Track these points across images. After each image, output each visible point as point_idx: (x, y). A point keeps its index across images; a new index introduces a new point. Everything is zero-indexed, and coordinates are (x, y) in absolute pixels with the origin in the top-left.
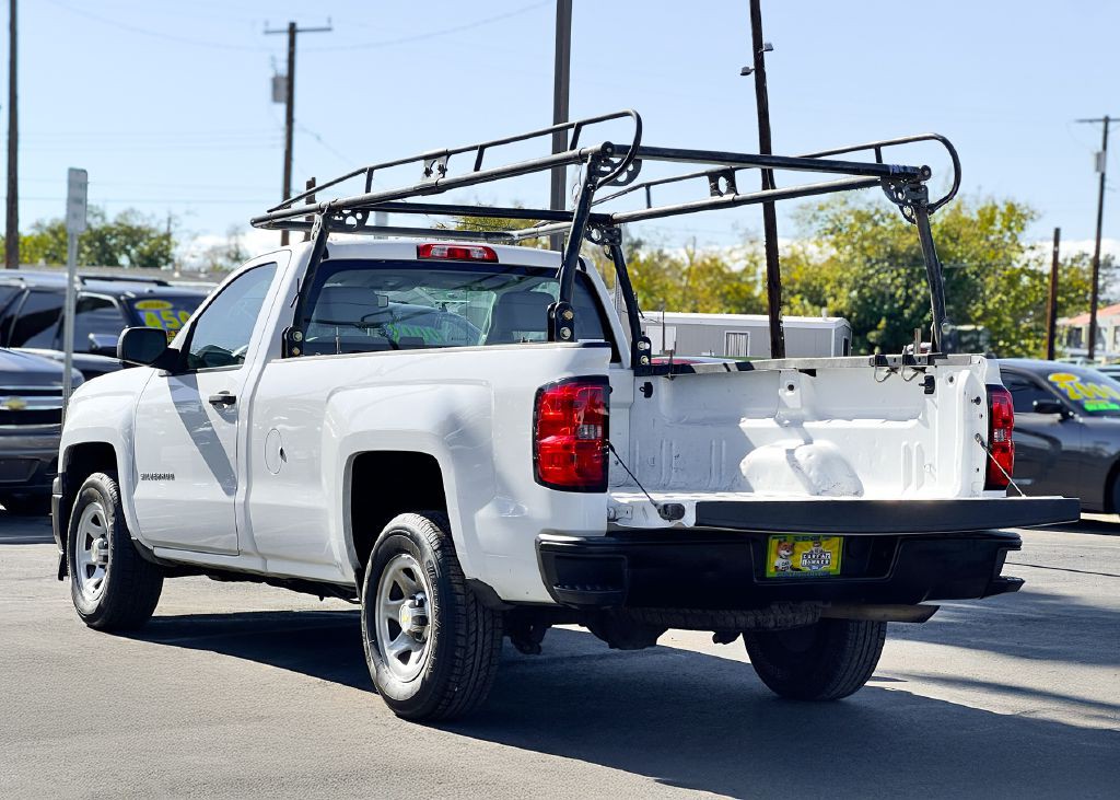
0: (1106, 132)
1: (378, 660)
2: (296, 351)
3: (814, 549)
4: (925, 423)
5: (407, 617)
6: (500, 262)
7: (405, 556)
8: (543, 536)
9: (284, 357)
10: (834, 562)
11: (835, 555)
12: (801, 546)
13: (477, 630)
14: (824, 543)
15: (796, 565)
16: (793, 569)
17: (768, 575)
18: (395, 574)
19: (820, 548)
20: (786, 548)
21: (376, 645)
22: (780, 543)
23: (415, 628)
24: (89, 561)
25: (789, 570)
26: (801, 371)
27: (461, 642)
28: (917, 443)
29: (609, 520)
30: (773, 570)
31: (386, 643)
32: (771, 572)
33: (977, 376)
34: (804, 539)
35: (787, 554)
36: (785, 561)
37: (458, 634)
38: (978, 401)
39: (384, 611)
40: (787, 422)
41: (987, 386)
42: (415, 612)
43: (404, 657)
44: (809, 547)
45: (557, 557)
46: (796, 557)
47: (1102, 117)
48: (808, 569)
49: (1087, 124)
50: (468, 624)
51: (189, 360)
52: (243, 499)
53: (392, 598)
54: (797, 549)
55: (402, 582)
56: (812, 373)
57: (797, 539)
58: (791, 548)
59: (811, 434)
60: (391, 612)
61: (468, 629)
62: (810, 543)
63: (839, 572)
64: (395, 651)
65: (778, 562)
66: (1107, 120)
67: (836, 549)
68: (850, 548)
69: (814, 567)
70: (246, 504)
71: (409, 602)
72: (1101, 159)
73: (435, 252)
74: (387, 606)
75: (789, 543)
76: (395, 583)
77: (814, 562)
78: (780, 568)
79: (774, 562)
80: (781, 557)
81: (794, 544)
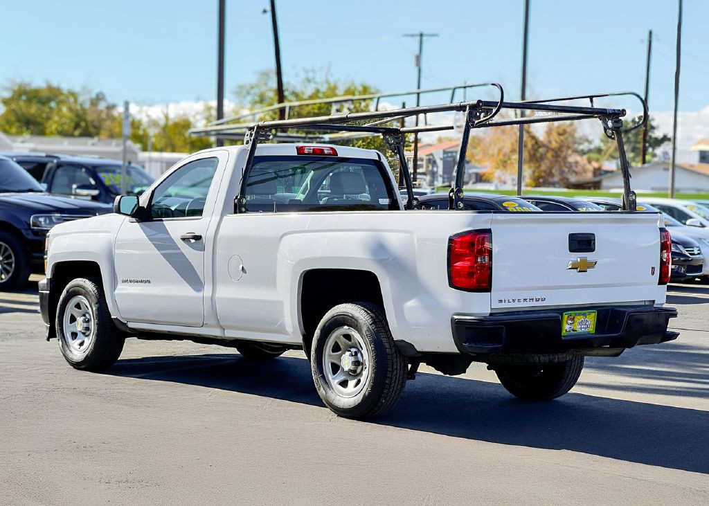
0: (421, 42)
1: (326, 387)
2: (243, 210)
3: (583, 319)
5: (347, 362)
6: (339, 156)
7: (346, 327)
8: (456, 317)
9: (235, 212)
13: (397, 368)
17: (562, 335)
18: (338, 337)
19: (586, 319)
21: (324, 377)
23: (352, 367)
24: (74, 330)
27: (389, 375)
31: (330, 376)
39: (329, 358)
42: (352, 359)
43: (344, 384)
45: (467, 328)
47: (418, 32)
48: (580, 330)
49: (410, 38)
50: (393, 365)
51: (152, 213)
52: (210, 295)
53: (333, 351)
55: (341, 342)
60: (333, 358)
61: (393, 368)
63: (594, 332)
64: (337, 381)
66: (421, 35)
68: (600, 318)
69: (583, 329)
70: (212, 298)
71: (348, 353)
72: (418, 58)
74: (330, 355)
75: (572, 317)
76: (336, 343)
78: (568, 330)
79: (565, 328)
80: (569, 324)
81: (574, 317)
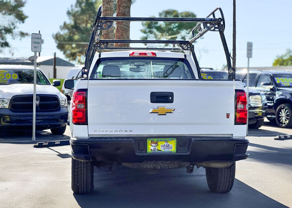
3: (165, 144)
10: (174, 148)
11: (174, 146)
14: (169, 142)
15: (159, 149)
16: (158, 150)
19: (168, 144)
20: (154, 143)
22: (152, 142)
25: (156, 151)
30: (150, 150)
32: (149, 151)
35: (155, 145)
36: (154, 147)
37: (75, 168)
46: (159, 146)
48: (164, 150)
54: (159, 143)
57: (158, 140)
58: (157, 143)
62: (164, 142)
63: (176, 152)
65: (152, 148)
67: (174, 144)
68: (179, 144)
69: (166, 150)
77: (166, 148)
78: (153, 150)
79: (150, 148)
80: (153, 146)
81: (157, 142)
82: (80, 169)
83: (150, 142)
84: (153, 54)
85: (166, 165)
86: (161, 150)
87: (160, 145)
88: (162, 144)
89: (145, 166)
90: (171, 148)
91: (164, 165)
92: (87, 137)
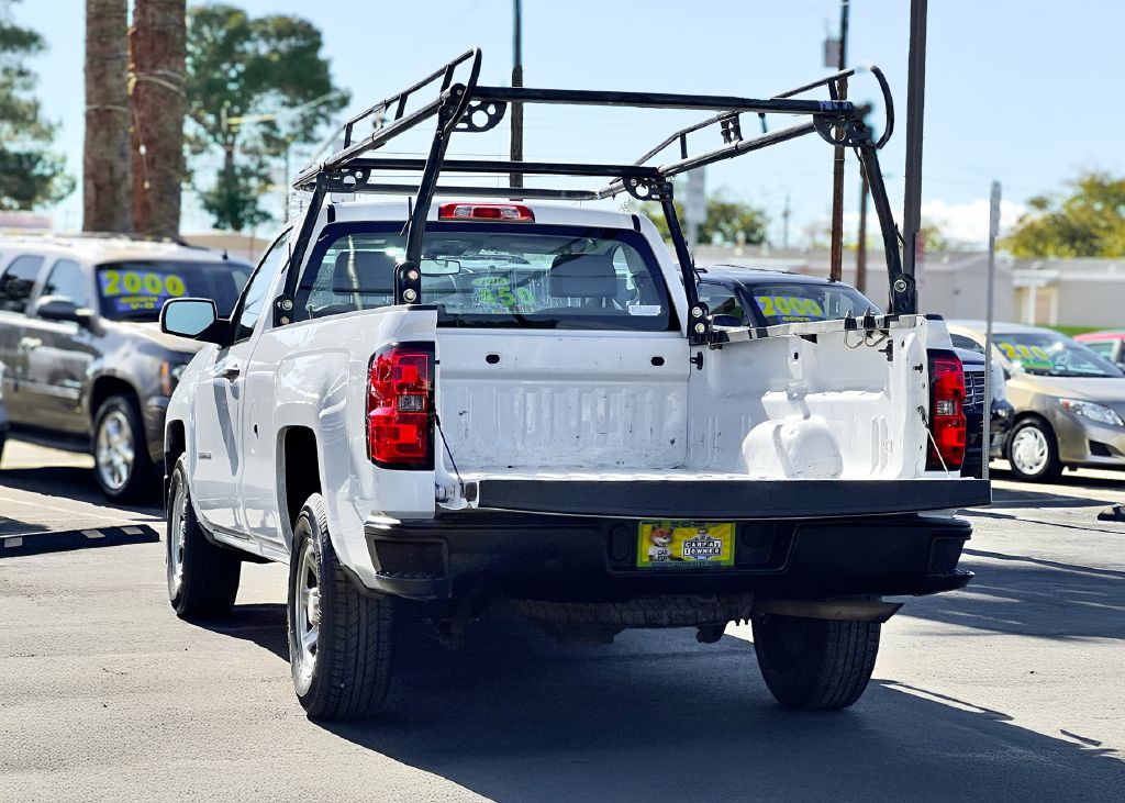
1: (296, 652)
3: (698, 536)
4: (888, 395)
5: (311, 605)
6: (534, 222)
7: (309, 539)
8: (370, 518)
9: (275, 326)
10: (726, 552)
11: (728, 543)
12: (681, 533)
14: (711, 530)
15: (676, 554)
16: (671, 557)
17: (639, 565)
18: (308, 561)
19: (707, 536)
20: (662, 534)
21: (295, 635)
22: (654, 529)
23: (316, 618)
25: (668, 560)
26: (803, 337)
28: (882, 417)
29: (437, 500)
30: (647, 560)
31: (303, 634)
33: (920, 339)
34: (684, 525)
37: (337, 625)
38: (920, 368)
39: (302, 599)
40: (796, 395)
41: (929, 351)
42: (316, 600)
43: (314, 649)
44: (695, 534)
45: (376, 541)
48: (692, 559)
52: (240, 480)
53: (309, 585)
55: (314, 568)
56: (813, 338)
57: (675, 525)
58: (669, 535)
59: (810, 409)
62: (694, 530)
63: (732, 563)
64: (308, 643)
65: (653, 551)
67: (729, 536)
68: (744, 536)
69: (699, 557)
70: (241, 485)
71: (315, 590)
73: (461, 215)
74: (304, 593)
75: (665, 530)
76: (309, 568)
77: (699, 551)
78: (657, 557)
79: (647, 551)
80: (656, 545)
81: (672, 531)
82: (354, 630)
83: (647, 528)
84: (525, 211)
85: (689, 611)
86: (683, 557)
87: (680, 541)
88: (686, 535)
89: (617, 615)
90: (717, 551)
91: (682, 612)
92: (430, 513)
